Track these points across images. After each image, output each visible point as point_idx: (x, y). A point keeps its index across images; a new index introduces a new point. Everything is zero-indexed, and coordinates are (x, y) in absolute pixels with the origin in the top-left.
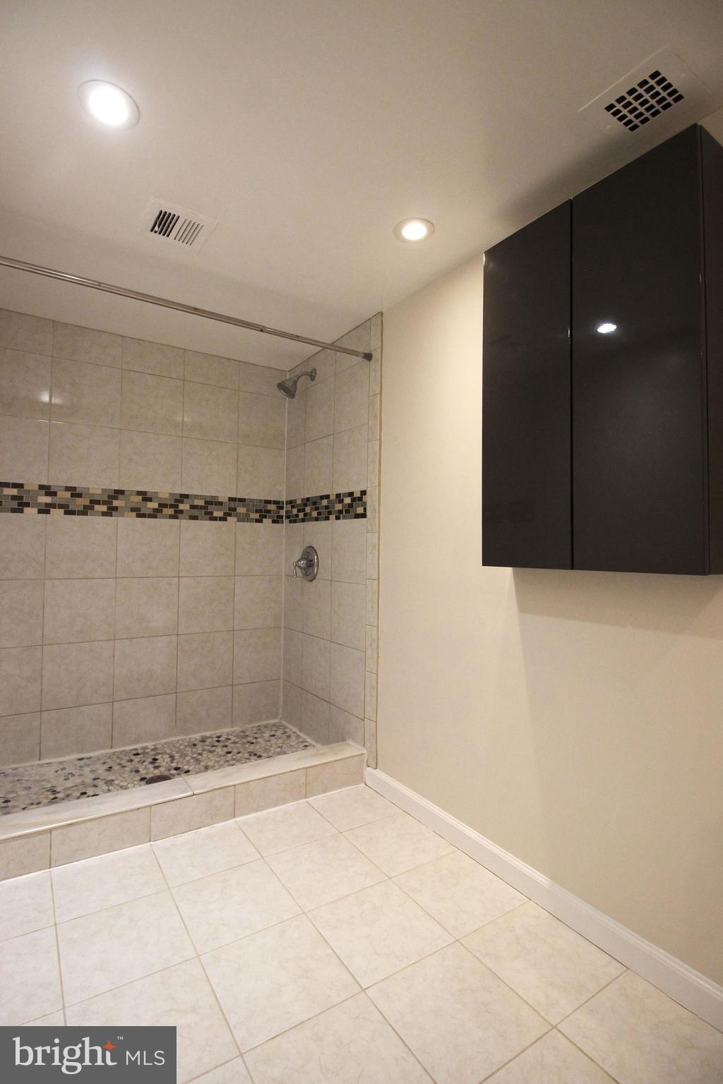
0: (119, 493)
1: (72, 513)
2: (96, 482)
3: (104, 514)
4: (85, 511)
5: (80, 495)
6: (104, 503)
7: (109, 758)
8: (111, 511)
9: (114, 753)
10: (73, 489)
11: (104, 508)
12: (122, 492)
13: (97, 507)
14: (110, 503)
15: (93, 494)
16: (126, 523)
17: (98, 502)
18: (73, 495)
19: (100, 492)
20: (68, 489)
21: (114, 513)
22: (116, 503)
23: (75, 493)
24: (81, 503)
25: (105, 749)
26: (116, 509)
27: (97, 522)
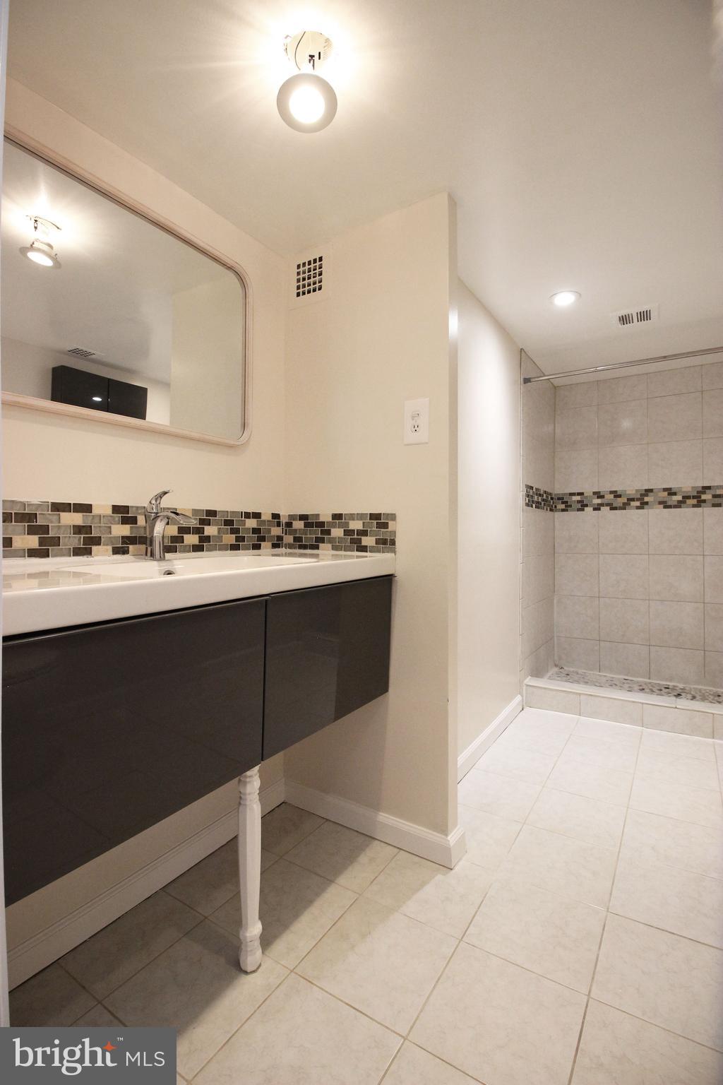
0: (649, 491)
1: (615, 509)
2: (631, 486)
3: (638, 508)
4: (624, 507)
5: (620, 496)
6: (638, 500)
7: (645, 684)
8: (643, 505)
9: (650, 683)
10: (616, 492)
11: (638, 504)
12: (651, 491)
13: (633, 504)
14: (642, 500)
15: (629, 494)
16: (655, 514)
17: (633, 500)
18: (615, 497)
19: (634, 492)
20: (611, 492)
21: (646, 506)
22: (646, 499)
23: (617, 495)
24: (620, 501)
25: (644, 678)
26: (647, 503)
27: (633, 514)
